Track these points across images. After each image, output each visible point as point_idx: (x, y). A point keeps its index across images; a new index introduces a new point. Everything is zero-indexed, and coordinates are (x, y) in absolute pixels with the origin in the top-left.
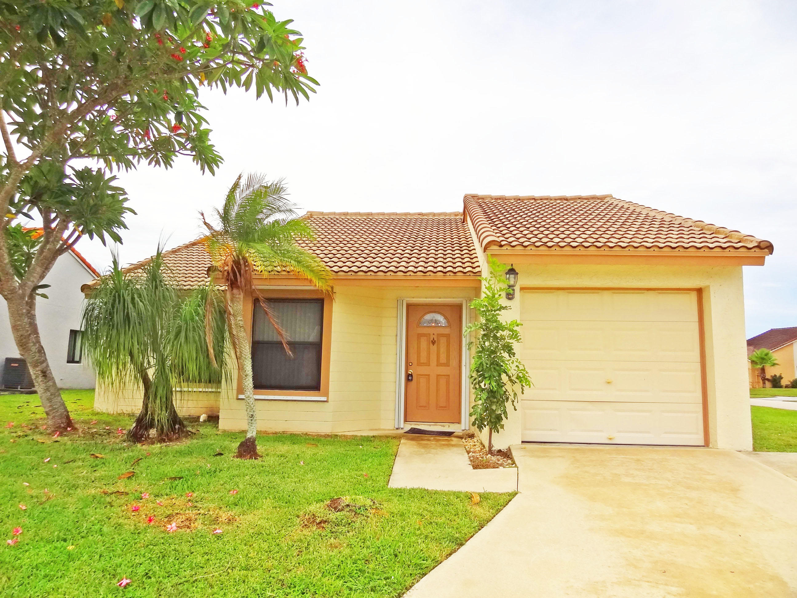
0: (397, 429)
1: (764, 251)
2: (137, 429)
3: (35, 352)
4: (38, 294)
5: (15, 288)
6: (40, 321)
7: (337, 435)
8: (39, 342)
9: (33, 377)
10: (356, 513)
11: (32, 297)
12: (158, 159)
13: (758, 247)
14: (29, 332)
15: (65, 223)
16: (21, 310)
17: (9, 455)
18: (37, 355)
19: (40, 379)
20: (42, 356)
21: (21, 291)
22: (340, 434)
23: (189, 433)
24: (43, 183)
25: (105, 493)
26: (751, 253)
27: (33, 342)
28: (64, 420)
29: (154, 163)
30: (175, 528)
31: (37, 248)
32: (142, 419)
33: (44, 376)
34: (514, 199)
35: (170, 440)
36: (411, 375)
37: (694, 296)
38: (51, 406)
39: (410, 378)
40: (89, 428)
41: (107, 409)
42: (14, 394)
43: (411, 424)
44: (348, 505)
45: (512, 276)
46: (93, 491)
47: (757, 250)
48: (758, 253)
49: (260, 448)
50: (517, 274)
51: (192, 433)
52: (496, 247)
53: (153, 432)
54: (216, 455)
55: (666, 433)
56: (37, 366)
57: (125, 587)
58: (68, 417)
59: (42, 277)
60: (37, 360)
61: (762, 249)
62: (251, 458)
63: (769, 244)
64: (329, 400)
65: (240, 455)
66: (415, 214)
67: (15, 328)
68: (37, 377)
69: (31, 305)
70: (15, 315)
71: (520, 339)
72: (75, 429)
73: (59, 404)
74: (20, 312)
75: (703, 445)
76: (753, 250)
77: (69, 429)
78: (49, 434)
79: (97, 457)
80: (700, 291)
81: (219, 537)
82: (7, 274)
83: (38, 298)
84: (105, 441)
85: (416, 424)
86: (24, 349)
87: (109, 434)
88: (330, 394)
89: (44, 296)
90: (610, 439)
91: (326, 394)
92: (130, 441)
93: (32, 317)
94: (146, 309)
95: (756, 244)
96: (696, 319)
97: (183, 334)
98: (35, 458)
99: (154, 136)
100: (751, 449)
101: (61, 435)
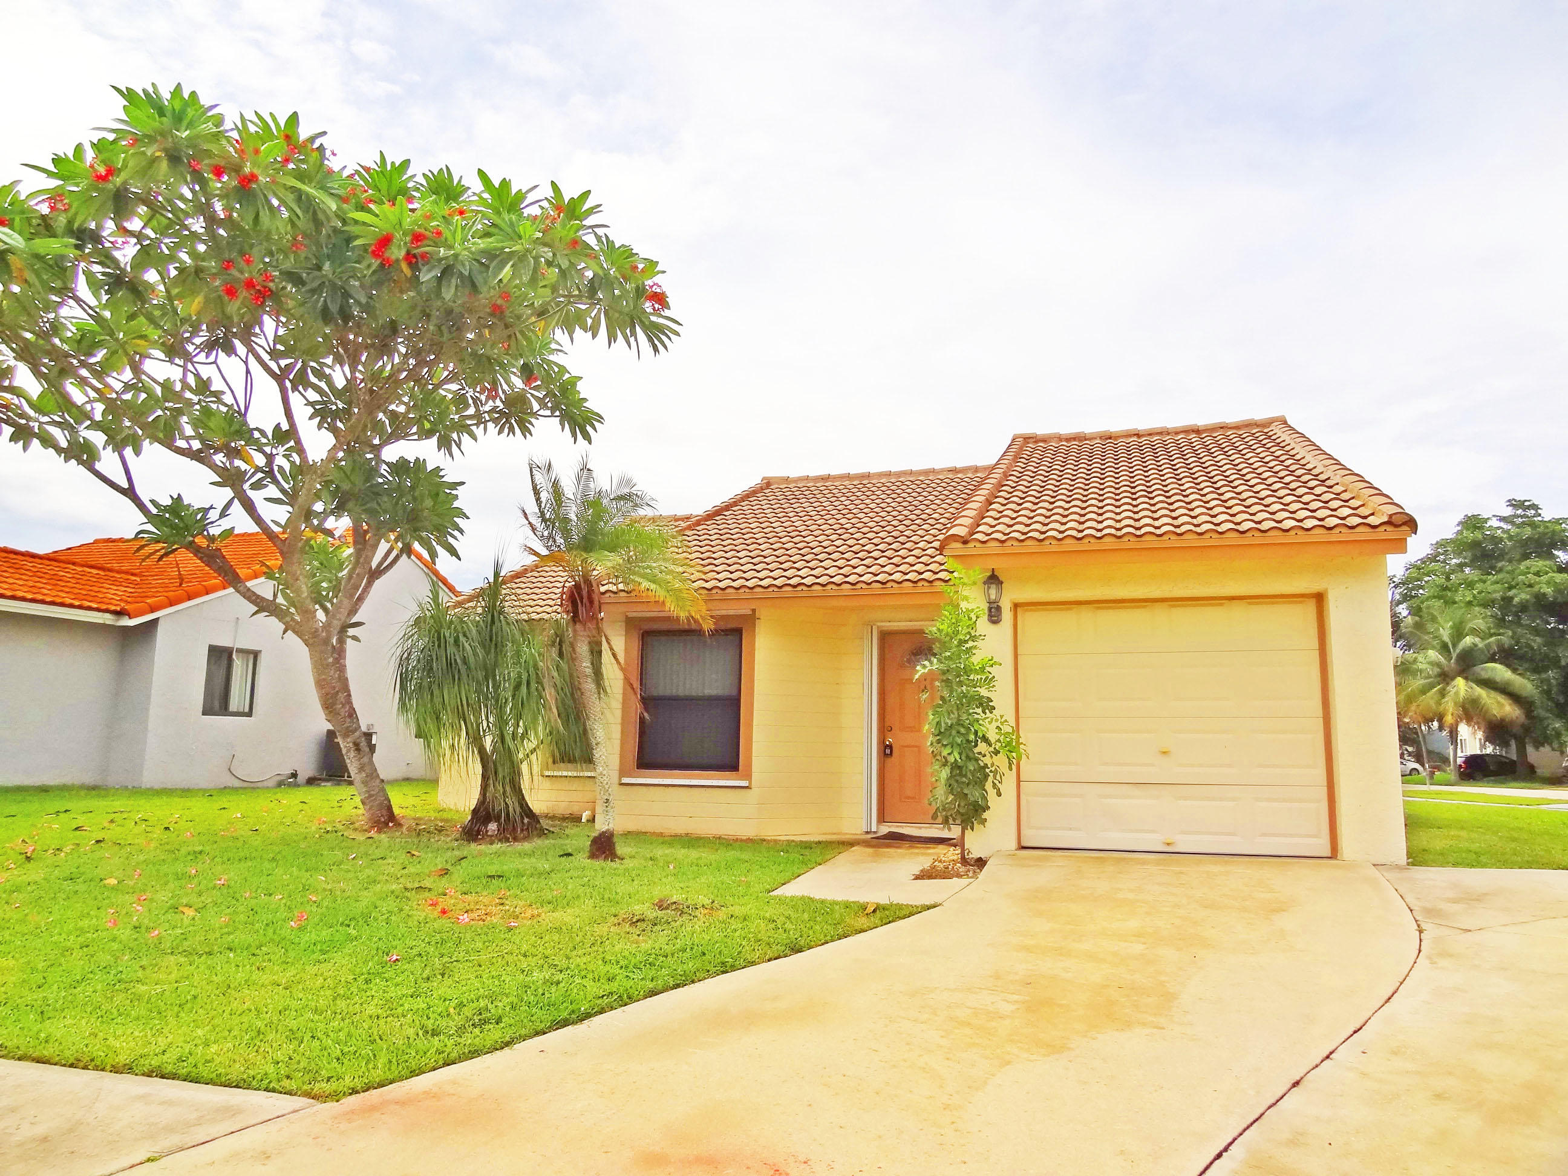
0: (867, 833)
1: (1399, 529)
2: (472, 824)
3: (345, 717)
4: (349, 637)
5: (317, 630)
6: (350, 673)
7: (765, 840)
8: (350, 703)
9: (344, 751)
10: (682, 912)
11: (342, 641)
12: (511, 424)
13: (1389, 523)
14: (337, 689)
15: (377, 538)
16: (325, 659)
17: (310, 850)
18: (348, 720)
19: (352, 754)
20: (353, 723)
21: (324, 634)
22: (769, 838)
23: (546, 832)
24: (346, 486)
25: (406, 889)
26: (1381, 534)
27: (341, 703)
28: (385, 812)
29: (506, 430)
30: (467, 920)
31: (345, 572)
32: (479, 810)
33: (356, 750)
34: (1101, 438)
35: (515, 839)
36: (890, 747)
37: (1311, 607)
38: (368, 792)
39: (888, 751)
40: (417, 824)
41: (455, 804)
42: (339, 785)
43: (889, 827)
44: (675, 903)
45: (993, 586)
46: (394, 887)
47: (1389, 528)
48: (1391, 533)
49: (620, 849)
50: (1002, 583)
51: (550, 831)
52: (959, 545)
53: (493, 827)
54: (562, 856)
55: (1264, 835)
56: (348, 736)
57: (395, 961)
58: (390, 808)
59: (353, 611)
60: (348, 727)
61: (1396, 526)
62: (606, 858)
63: (1407, 518)
64: (753, 786)
65: (593, 856)
66: (942, 471)
67: (320, 684)
68: (348, 751)
69: (340, 652)
70: (319, 667)
71: (994, 686)
72: (399, 825)
73: (377, 790)
74: (325, 662)
75: (1330, 855)
76: (1382, 529)
77: (391, 824)
78: (366, 831)
79: (414, 855)
80: (1319, 598)
81: (510, 929)
82: (306, 611)
83: (349, 641)
84: (432, 840)
85: (898, 826)
86: (331, 712)
87: (440, 831)
88: (755, 776)
89: (355, 638)
90: (1168, 844)
91: (748, 776)
92: (463, 839)
93: (342, 669)
94: (475, 654)
95: (1386, 519)
96: (1315, 644)
97: (524, 689)
98: (339, 854)
99: (504, 392)
100: (1403, 859)
101: (379, 831)
